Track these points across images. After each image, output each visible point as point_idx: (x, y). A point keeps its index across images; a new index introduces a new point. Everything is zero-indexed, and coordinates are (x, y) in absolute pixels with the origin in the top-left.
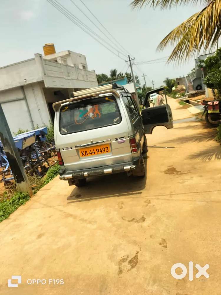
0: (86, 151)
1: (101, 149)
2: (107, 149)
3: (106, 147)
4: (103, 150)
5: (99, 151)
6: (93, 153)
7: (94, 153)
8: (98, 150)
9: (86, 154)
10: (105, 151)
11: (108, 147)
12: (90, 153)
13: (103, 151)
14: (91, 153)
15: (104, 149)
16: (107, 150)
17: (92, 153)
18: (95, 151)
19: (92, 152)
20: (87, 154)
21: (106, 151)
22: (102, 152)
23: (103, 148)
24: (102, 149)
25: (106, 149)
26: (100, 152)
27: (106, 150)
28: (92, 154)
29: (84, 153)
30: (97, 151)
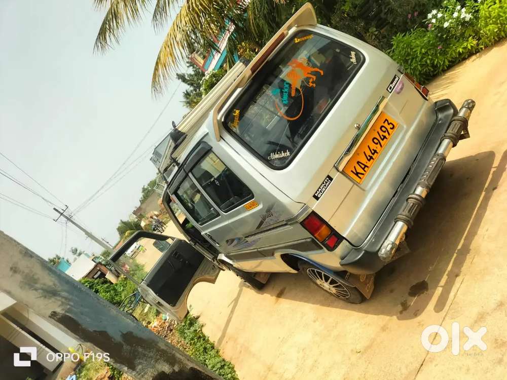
0: (358, 162)
1: (378, 132)
2: (389, 124)
3: (384, 123)
4: (385, 132)
5: (380, 139)
6: (373, 154)
7: (375, 151)
8: (375, 140)
9: (363, 169)
10: (390, 131)
11: (386, 120)
12: (369, 160)
13: (386, 134)
14: (371, 158)
15: (384, 129)
16: (392, 126)
17: (371, 155)
18: (373, 146)
19: (369, 153)
20: (368, 167)
21: (391, 128)
22: (385, 137)
23: (381, 128)
24: (382, 133)
25: (386, 125)
26: (383, 140)
27: (388, 127)
28: (374, 157)
29: (360, 170)
30: (377, 144)
